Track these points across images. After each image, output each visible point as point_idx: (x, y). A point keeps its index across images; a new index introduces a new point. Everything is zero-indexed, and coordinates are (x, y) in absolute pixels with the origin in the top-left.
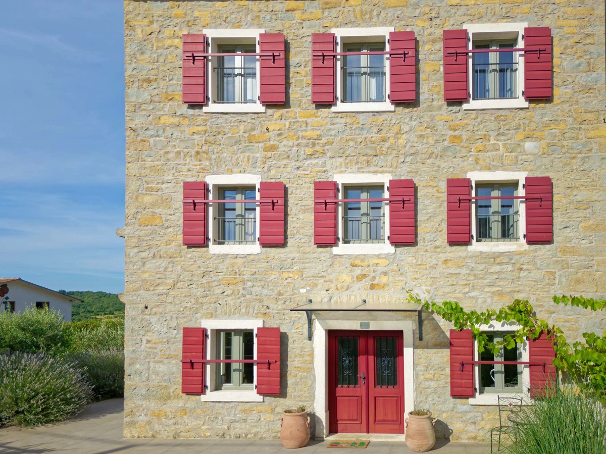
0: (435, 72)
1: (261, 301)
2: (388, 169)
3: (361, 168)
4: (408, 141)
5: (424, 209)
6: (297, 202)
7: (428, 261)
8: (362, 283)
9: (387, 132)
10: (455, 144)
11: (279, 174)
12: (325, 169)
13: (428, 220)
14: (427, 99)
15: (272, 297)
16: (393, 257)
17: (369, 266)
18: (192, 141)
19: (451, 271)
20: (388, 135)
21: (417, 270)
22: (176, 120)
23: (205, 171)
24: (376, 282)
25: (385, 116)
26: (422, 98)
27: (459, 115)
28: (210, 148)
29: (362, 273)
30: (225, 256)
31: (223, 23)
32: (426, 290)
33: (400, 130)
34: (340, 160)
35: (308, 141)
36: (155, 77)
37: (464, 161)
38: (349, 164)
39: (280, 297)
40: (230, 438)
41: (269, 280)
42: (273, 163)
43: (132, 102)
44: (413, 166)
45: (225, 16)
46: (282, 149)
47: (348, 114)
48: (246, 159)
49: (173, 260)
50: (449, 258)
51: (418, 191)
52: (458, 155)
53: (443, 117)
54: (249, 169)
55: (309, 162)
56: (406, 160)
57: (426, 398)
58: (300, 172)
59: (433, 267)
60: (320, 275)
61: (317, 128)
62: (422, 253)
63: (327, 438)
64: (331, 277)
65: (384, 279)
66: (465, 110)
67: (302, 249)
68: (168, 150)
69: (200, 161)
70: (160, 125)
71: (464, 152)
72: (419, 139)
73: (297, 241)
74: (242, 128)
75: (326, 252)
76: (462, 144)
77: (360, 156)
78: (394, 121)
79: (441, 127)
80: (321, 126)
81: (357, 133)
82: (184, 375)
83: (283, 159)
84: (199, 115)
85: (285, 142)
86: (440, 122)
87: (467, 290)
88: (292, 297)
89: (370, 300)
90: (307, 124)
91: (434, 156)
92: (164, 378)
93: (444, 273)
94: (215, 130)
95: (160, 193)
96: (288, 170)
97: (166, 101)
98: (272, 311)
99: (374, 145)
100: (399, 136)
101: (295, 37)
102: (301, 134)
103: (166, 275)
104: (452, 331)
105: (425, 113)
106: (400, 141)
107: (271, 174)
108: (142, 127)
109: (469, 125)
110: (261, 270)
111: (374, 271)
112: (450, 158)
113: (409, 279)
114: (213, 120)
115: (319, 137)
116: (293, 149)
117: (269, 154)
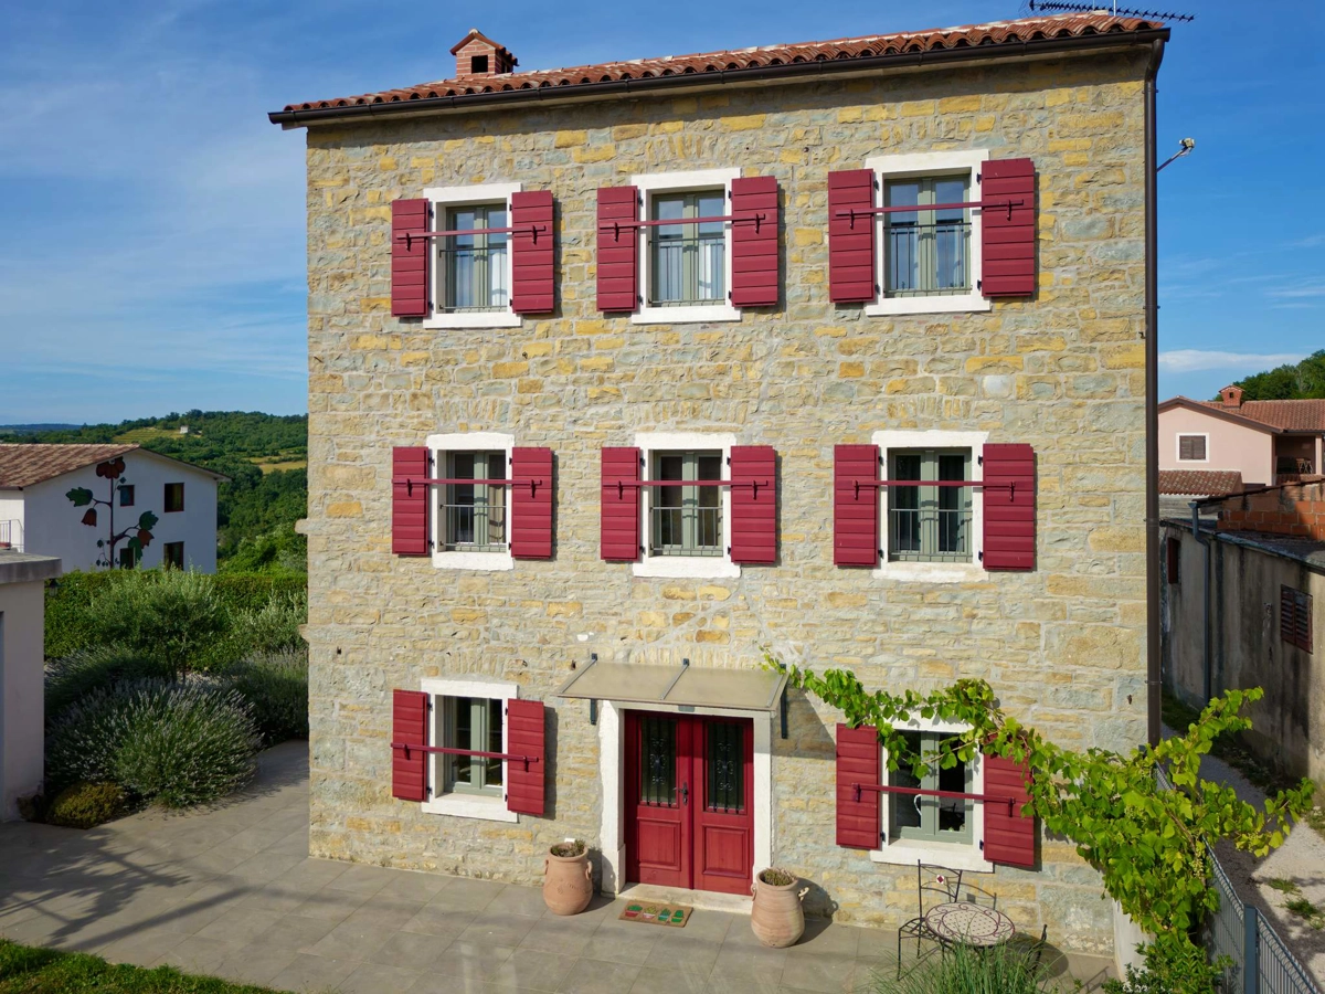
0: (814, 246)
1: (513, 651)
2: (730, 425)
3: (682, 422)
4: (764, 374)
5: (793, 499)
6: (573, 481)
7: (799, 593)
8: (682, 629)
9: (728, 358)
10: (850, 379)
11: (544, 433)
12: (620, 422)
13: (799, 518)
14: (801, 296)
15: (531, 646)
16: (736, 584)
17: (694, 598)
18: (407, 376)
19: (842, 614)
20: (729, 363)
21: (779, 609)
22: (382, 342)
23: (426, 428)
24: (707, 628)
25: (723, 329)
26: (790, 294)
27: (859, 325)
28: (435, 387)
29: (683, 611)
30: (457, 572)
31: (454, 175)
32: (795, 647)
33: (751, 354)
34: (646, 406)
35: (592, 375)
36: (351, 271)
37: (866, 411)
38: (661, 415)
39: (545, 647)
40: (467, 875)
41: (526, 616)
42: (534, 412)
43: (317, 313)
44: (774, 420)
45: (458, 164)
46: (548, 388)
47: (660, 327)
48: (490, 407)
49: (377, 574)
50: (837, 590)
51: (783, 464)
52: (855, 399)
53: (828, 329)
54: (495, 424)
55: (592, 410)
56: (762, 409)
57: (794, 843)
58: (578, 428)
59: (809, 606)
60: (611, 611)
61: (607, 351)
62: (789, 579)
63: (621, 895)
64: (630, 615)
65: (721, 624)
66: (870, 316)
67: (581, 564)
68: (369, 392)
69: (419, 410)
70: (358, 351)
71: (867, 394)
72: (785, 369)
73: (572, 549)
74: (484, 353)
75: (622, 571)
76: (863, 379)
77: (680, 401)
78: (739, 338)
79: (824, 348)
80: (614, 348)
81: (675, 359)
82: (397, 767)
83: (551, 405)
84: (416, 333)
85: (553, 377)
86: (823, 338)
87: (870, 650)
88: (565, 648)
89: (697, 661)
90: (589, 344)
91: (811, 401)
92: (367, 768)
93: (829, 617)
94: (441, 358)
95: (358, 463)
96: (559, 424)
97: (368, 310)
98: (531, 670)
99: (706, 381)
100: (750, 363)
101: (571, 193)
102: (580, 362)
103: (367, 600)
104: (840, 727)
105: (796, 322)
106: (751, 374)
107: (532, 432)
108: (332, 355)
109: (877, 342)
110: (514, 598)
111: (704, 609)
112: (841, 406)
113: (765, 625)
114: (439, 340)
115: (610, 368)
116: (568, 388)
117: (528, 397)
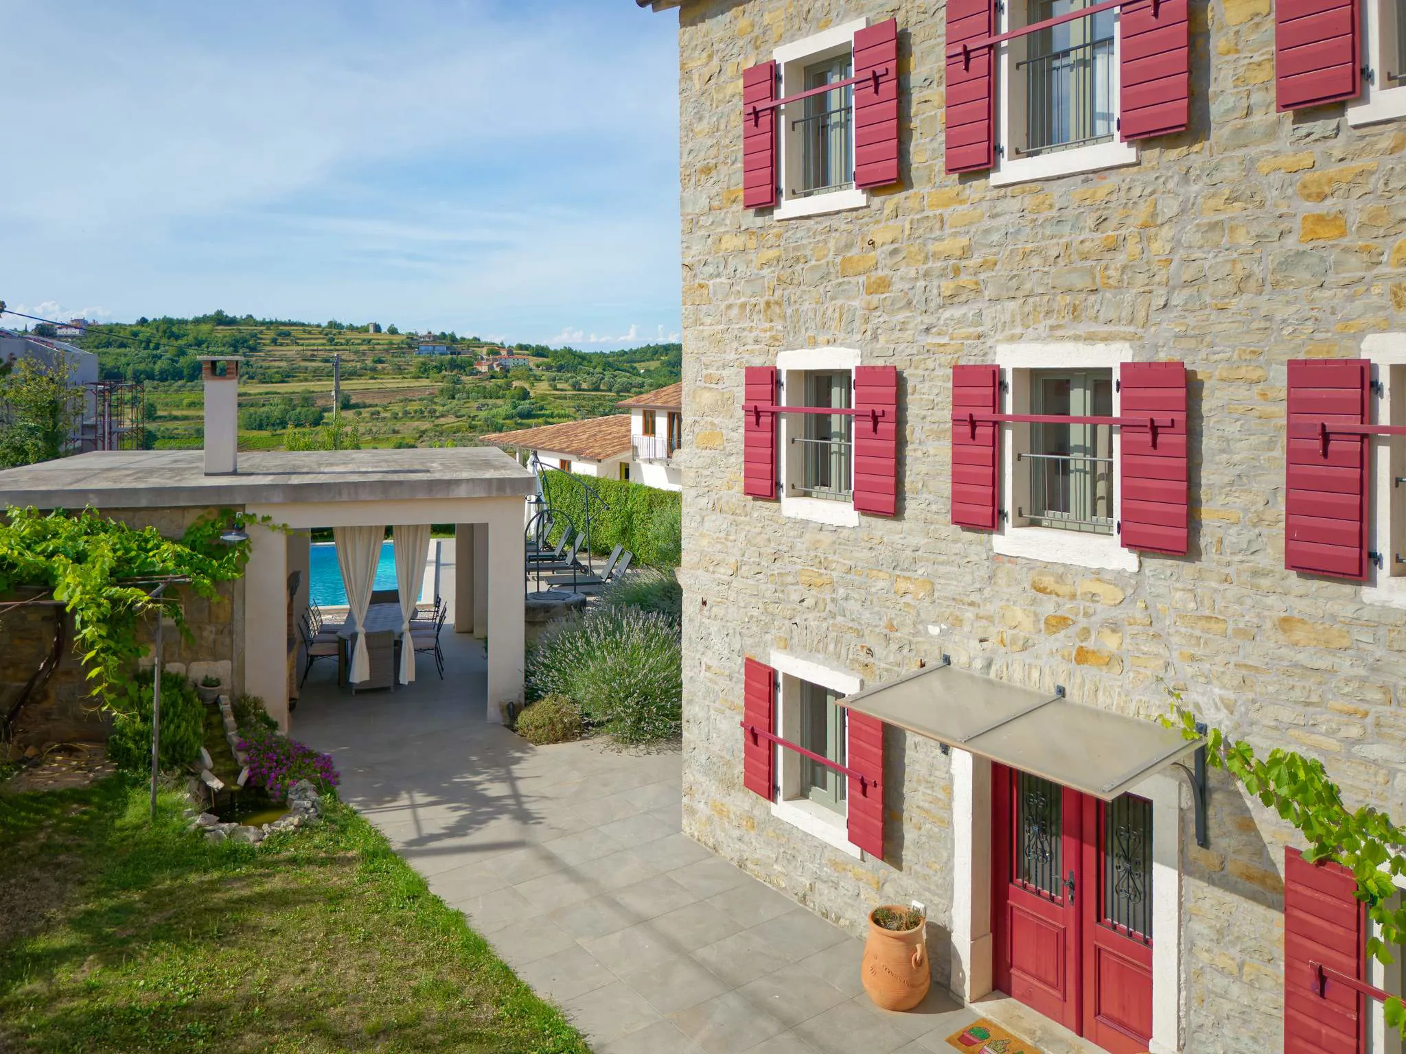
0: (1257, 20)
1: (860, 635)
2: (1123, 329)
3: (1059, 327)
4: (1177, 243)
5: (1223, 451)
6: (924, 413)
7: (1231, 611)
8: (1057, 640)
9: (1121, 225)
10: (1321, 243)
11: (892, 346)
12: (980, 329)
13: (1232, 484)
14: (1233, 109)
15: (878, 630)
16: (1133, 582)
17: (1073, 597)
18: (761, 281)
19: (1302, 658)
20: (1123, 232)
21: (1198, 633)
22: (739, 241)
23: (777, 344)
24: (1090, 644)
25: (1113, 180)
26: (1216, 109)
27: (1337, 147)
28: (786, 293)
29: (1059, 613)
30: (805, 523)
31: (803, 25)
32: (1222, 699)
33: (1154, 215)
34: (1012, 305)
35: (944, 264)
36: (714, 161)
37: (1351, 299)
38: (1031, 317)
39: (893, 635)
40: (814, 909)
41: (873, 590)
42: (881, 319)
43: (688, 215)
44: (1191, 320)
45: (806, 9)
46: (898, 286)
47: (1027, 187)
48: (837, 315)
49: (736, 518)
50: (1296, 614)
51: (1205, 393)
52: (1331, 278)
53: (1281, 160)
54: (841, 336)
55: (947, 314)
56: (1174, 302)
57: (1217, 1025)
58: (932, 339)
59: (1250, 635)
60: (966, 599)
61: (962, 230)
62: (1214, 584)
63: (972, 1006)
64: (989, 608)
65: (1111, 643)
66: (1356, 127)
67: (932, 527)
68: (730, 301)
69: (771, 321)
70: (720, 254)
71: (1354, 267)
72: (1209, 235)
73: (923, 506)
74: (832, 244)
75: (980, 543)
76: (1345, 242)
77: (1055, 295)
78: (1136, 192)
79: (1275, 193)
80: (971, 223)
81: (1048, 232)
83: (901, 308)
84: (770, 227)
85: (903, 270)
86: (1271, 177)
87: (1355, 732)
88: (914, 640)
89: (1075, 692)
90: (942, 221)
91: (1252, 284)
92: (727, 745)
93: (1280, 659)
94: (791, 255)
95: (720, 386)
96: (908, 335)
97: (729, 205)
98: (877, 663)
99: (1089, 263)
100: (1153, 231)
101: (922, 17)
102: (932, 247)
103: (727, 547)
104: (1293, 855)
105: (1227, 154)
106: (1156, 246)
107: (878, 346)
108: (700, 261)
109: (1372, 173)
110: (860, 564)
111: (1086, 615)
112: (1304, 291)
113: (1175, 654)
114: (790, 233)
115: (966, 253)
116: (918, 284)
117: (875, 299)
